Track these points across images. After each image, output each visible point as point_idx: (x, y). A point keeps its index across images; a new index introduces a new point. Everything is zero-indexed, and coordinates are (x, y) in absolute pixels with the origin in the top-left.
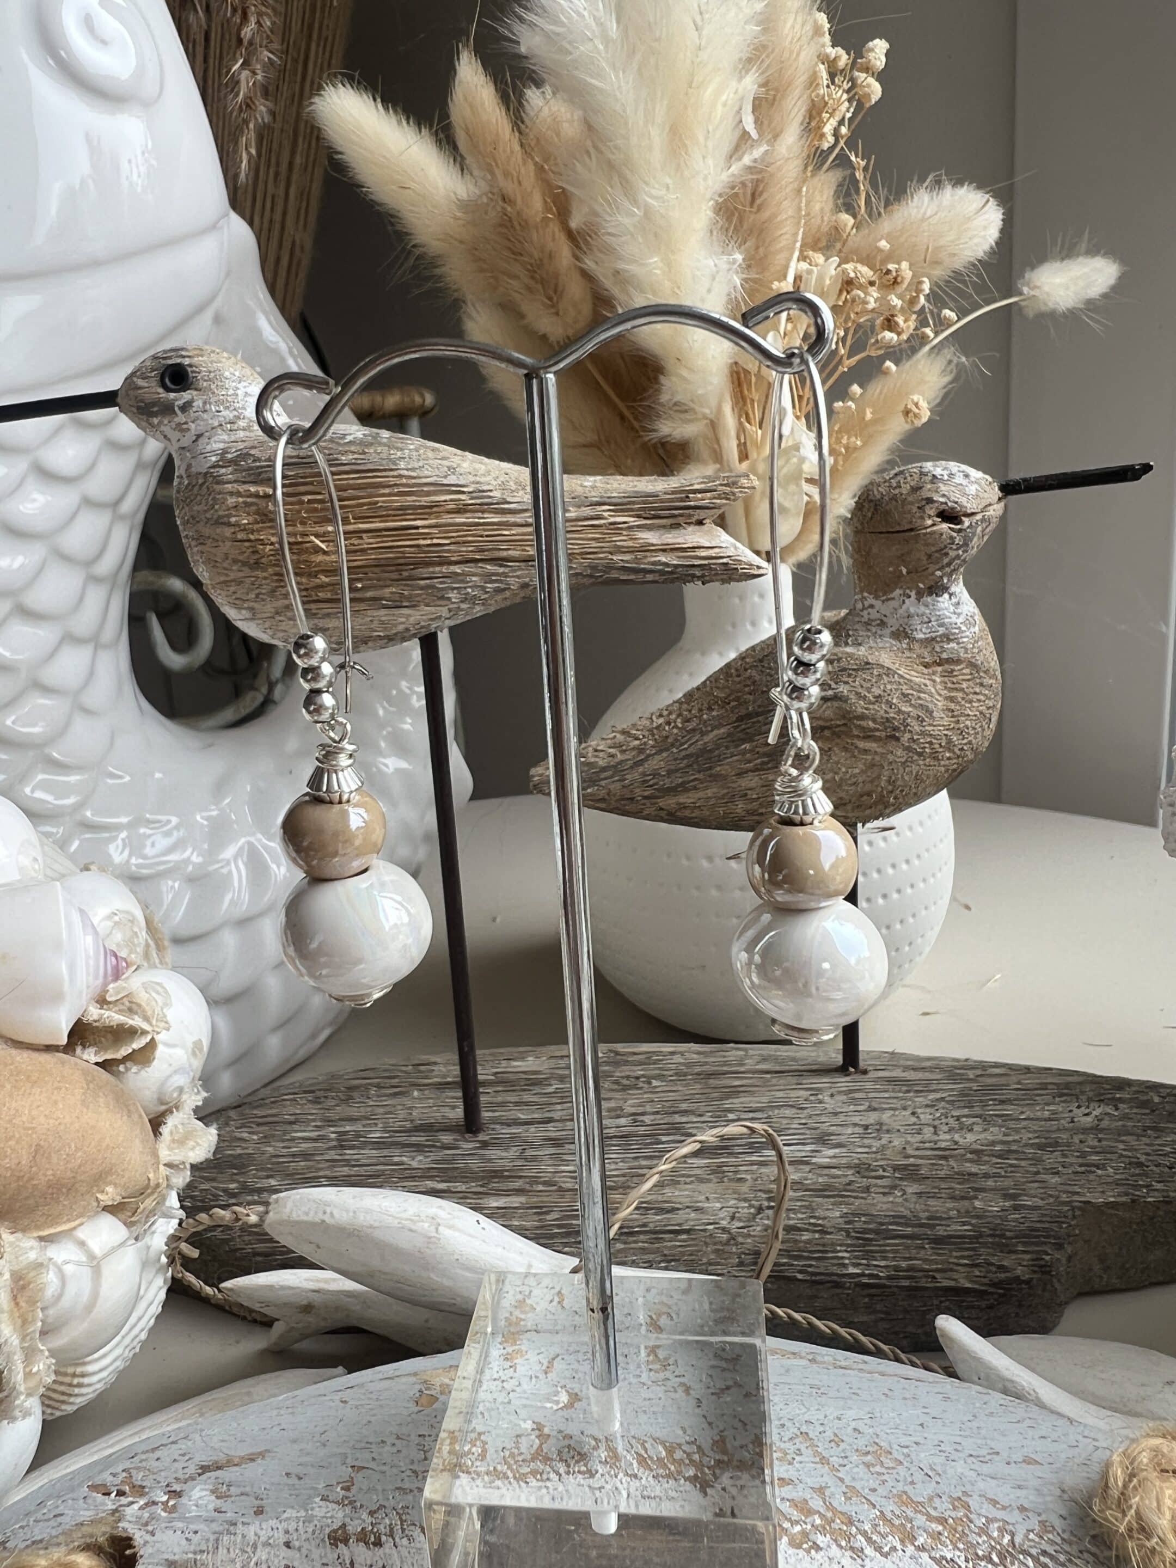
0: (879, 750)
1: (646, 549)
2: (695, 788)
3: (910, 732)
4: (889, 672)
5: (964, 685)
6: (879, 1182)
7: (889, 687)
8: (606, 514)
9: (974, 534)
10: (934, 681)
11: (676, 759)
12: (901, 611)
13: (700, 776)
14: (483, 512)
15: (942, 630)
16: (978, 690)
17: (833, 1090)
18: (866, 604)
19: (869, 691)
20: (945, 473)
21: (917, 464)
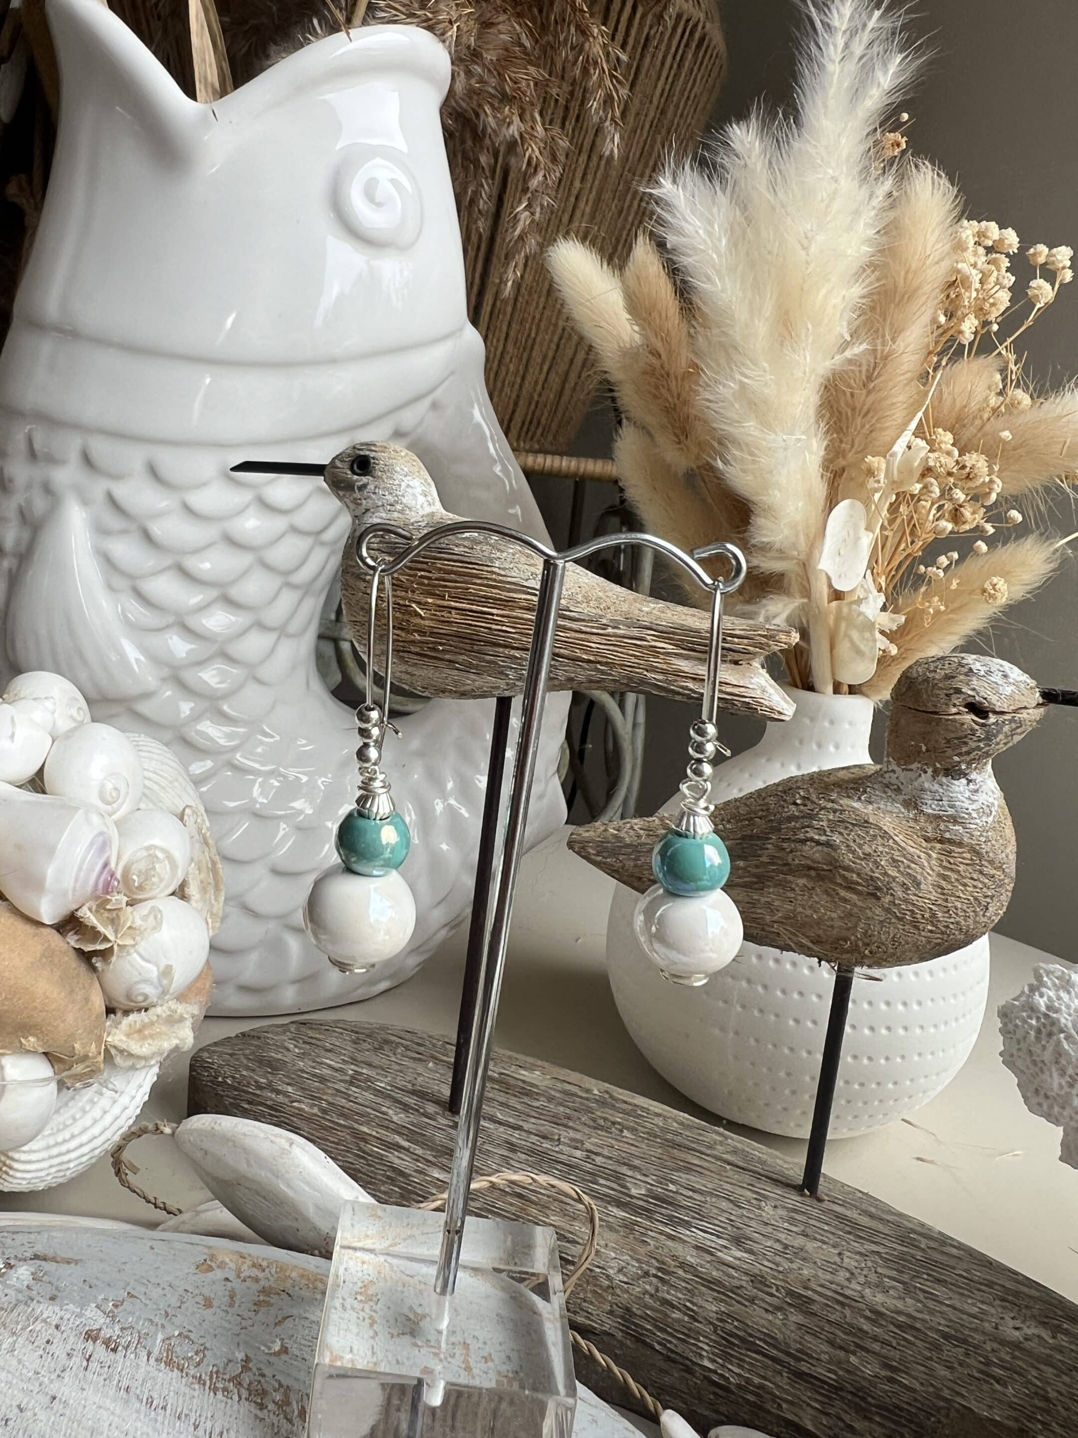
0: (859, 903)
1: (678, 674)
3: (892, 895)
4: (886, 835)
5: (962, 868)
6: (768, 1299)
7: (881, 848)
8: (649, 638)
9: (999, 732)
10: (930, 856)
12: (916, 784)
15: (951, 812)
16: (975, 876)
17: (777, 1203)
18: (890, 768)
19: (860, 846)
20: (983, 669)
21: (963, 655)
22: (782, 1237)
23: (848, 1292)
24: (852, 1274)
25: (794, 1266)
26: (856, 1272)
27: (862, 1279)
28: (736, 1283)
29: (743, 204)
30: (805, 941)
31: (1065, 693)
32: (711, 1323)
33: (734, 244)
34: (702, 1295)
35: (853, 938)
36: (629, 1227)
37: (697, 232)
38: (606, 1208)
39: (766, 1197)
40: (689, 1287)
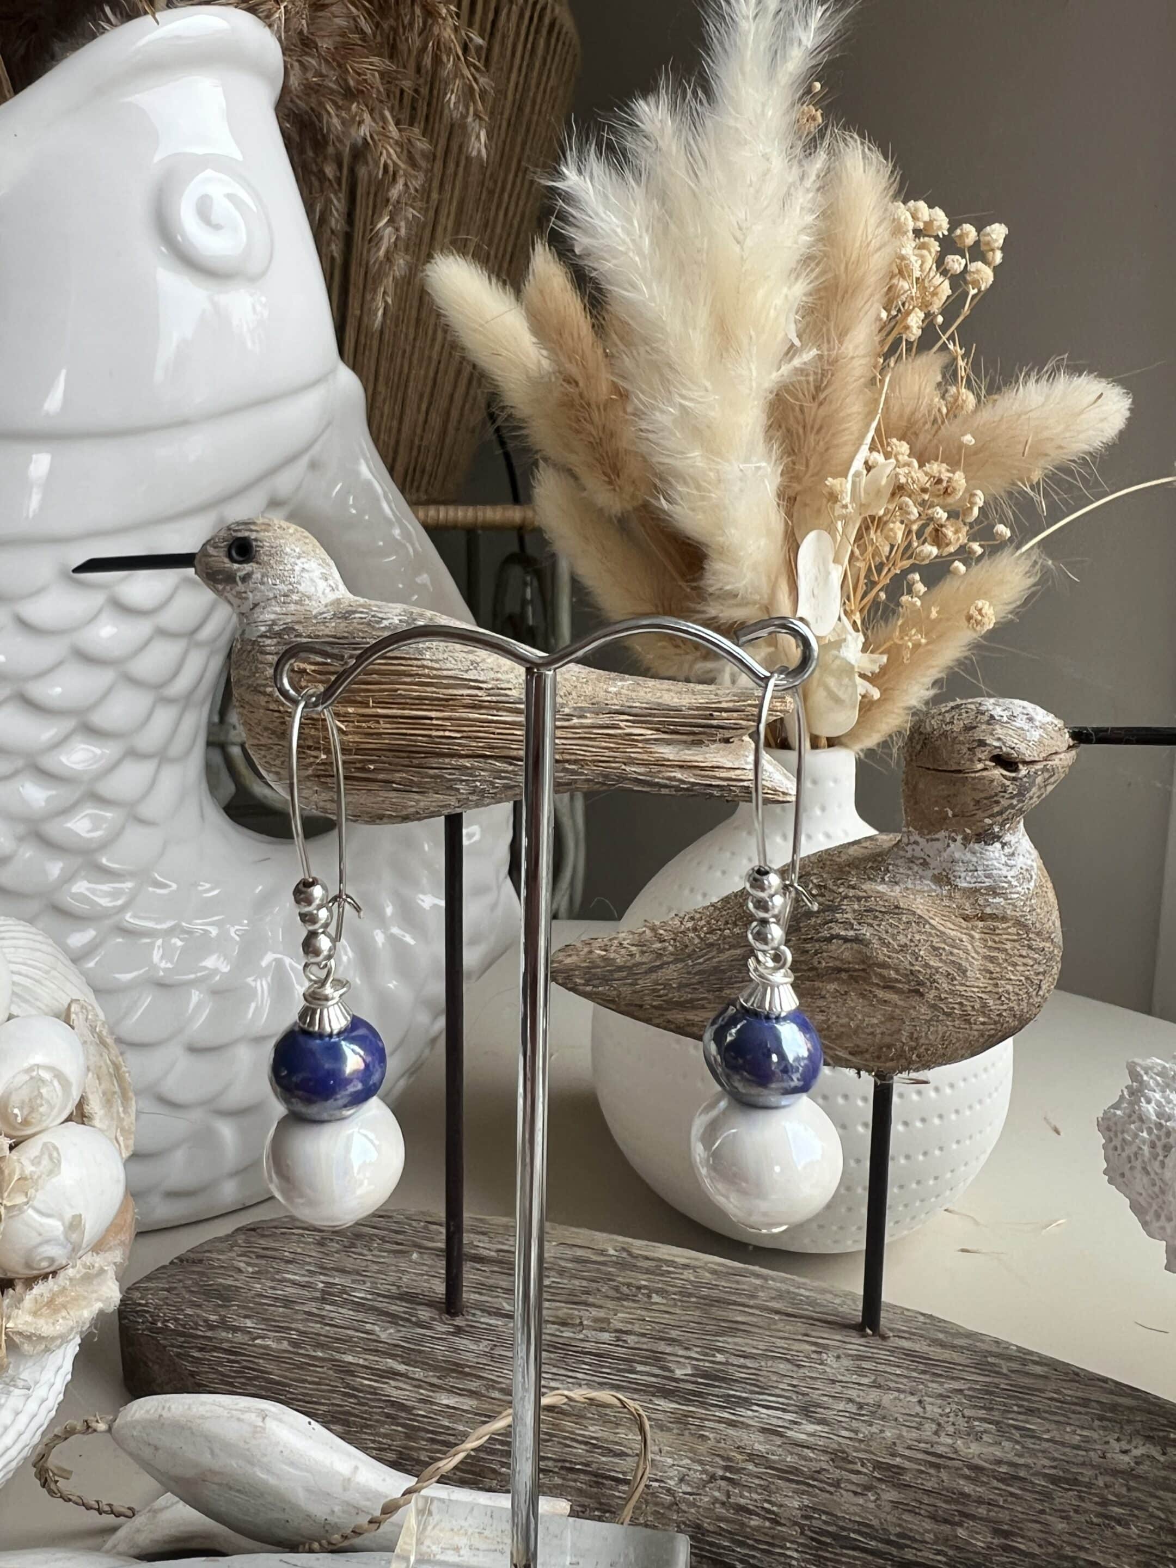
0: (901, 1003)
1: (661, 763)
2: (703, 1007)
3: (936, 988)
4: (921, 921)
5: (1009, 946)
6: (854, 1477)
7: (917, 937)
8: (622, 724)
9: (1033, 784)
10: (972, 937)
11: (689, 973)
12: (945, 855)
13: (710, 996)
14: (498, 709)
15: (988, 882)
16: (1024, 953)
17: (840, 1352)
18: (912, 840)
19: (894, 937)
20: (1005, 714)
21: (979, 700)
22: (853, 1394)
23: (940, 1450)
24: (939, 1424)
25: (874, 1429)
26: (942, 1420)
27: (951, 1429)
28: (816, 1466)
29: (662, 196)
30: (841, 1054)
31: (1098, 730)
32: (796, 1523)
33: (655, 243)
34: (779, 1489)
35: (898, 1045)
36: (682, 1420)
37: (615, 233)
38: (651, 1402)
39: (826, 1347)
40: (762, 1482)
